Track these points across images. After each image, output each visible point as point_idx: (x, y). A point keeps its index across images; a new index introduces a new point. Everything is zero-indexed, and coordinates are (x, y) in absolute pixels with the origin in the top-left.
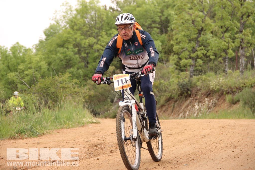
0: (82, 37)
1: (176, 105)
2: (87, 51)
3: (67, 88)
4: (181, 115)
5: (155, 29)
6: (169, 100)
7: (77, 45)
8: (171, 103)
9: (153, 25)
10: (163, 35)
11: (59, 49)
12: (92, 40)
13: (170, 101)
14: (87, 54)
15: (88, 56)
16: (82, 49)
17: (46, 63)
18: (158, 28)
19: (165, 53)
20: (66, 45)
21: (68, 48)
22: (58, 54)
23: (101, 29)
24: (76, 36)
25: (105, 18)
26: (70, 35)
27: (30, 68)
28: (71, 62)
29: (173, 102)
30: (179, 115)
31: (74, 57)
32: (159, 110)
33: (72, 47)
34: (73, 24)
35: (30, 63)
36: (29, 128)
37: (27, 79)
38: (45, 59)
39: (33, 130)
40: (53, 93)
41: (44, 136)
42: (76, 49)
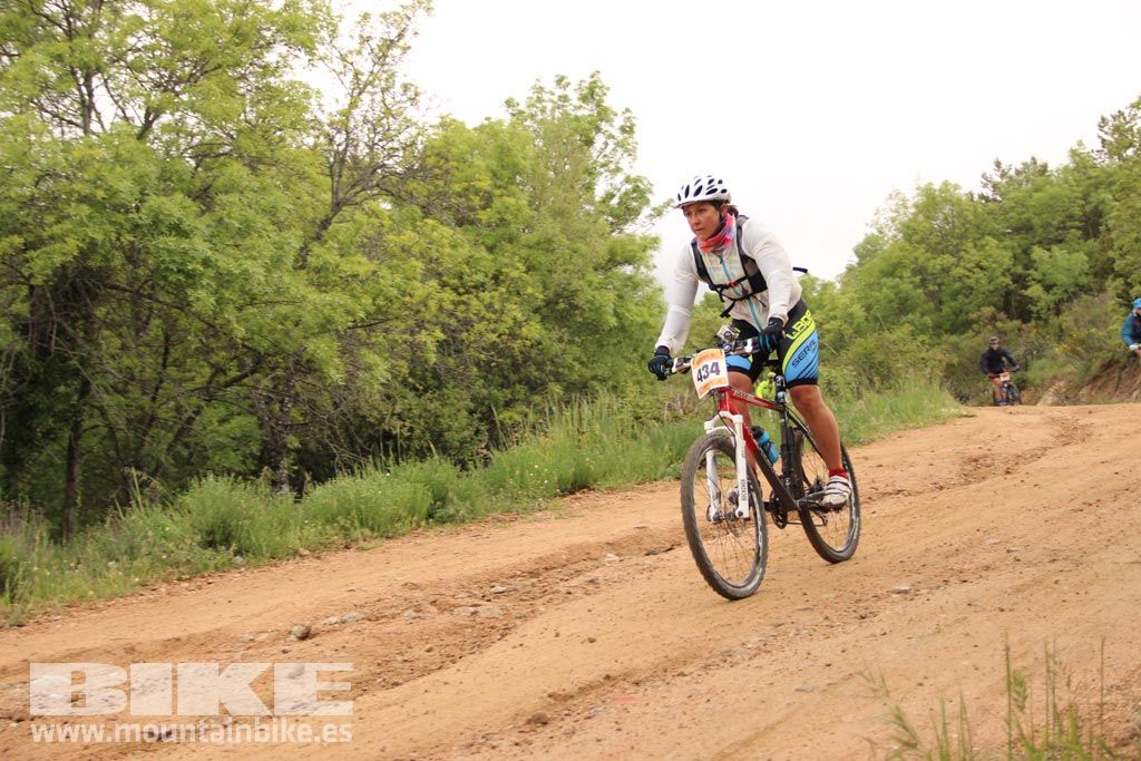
0: (929, 255)
1: (1124, 375)
2: (939, 281)
3: (906, 353)
4: (1135, 394)
5: (1073, 231)
6: (1108, 366)
7: (919, 271)
8: (1114, 372)
9: (1069, 224)
10: (1091, 241)
11: (884, 280)
12: (948, 259)
13: (1112, 369)
14: (939, 285)
15: (940, 291)
16: (929, 277)
17: (862, 306)
18: (1078, 228)
19: (1096, 275)
20: (898, 273)
21: (901, 278)
22: (884, 290)
23: (963, 237)
24: (916, 254)
25: (971, 217)
26: (906, 253)
27: (835, 318)
28: (909, 303)
29: (1118, 370)
30: (1131, 394)
31: (913, 293)
32: (1090, 386)
33: (909, 274)
34: (910, 232)
35: (832, 310)
36: (846, 430)
37: (829, 337)
38: (859, 299)
39: (852, 433)
40: (881, 363)
41: (874, 445)
42: (918, 279)
